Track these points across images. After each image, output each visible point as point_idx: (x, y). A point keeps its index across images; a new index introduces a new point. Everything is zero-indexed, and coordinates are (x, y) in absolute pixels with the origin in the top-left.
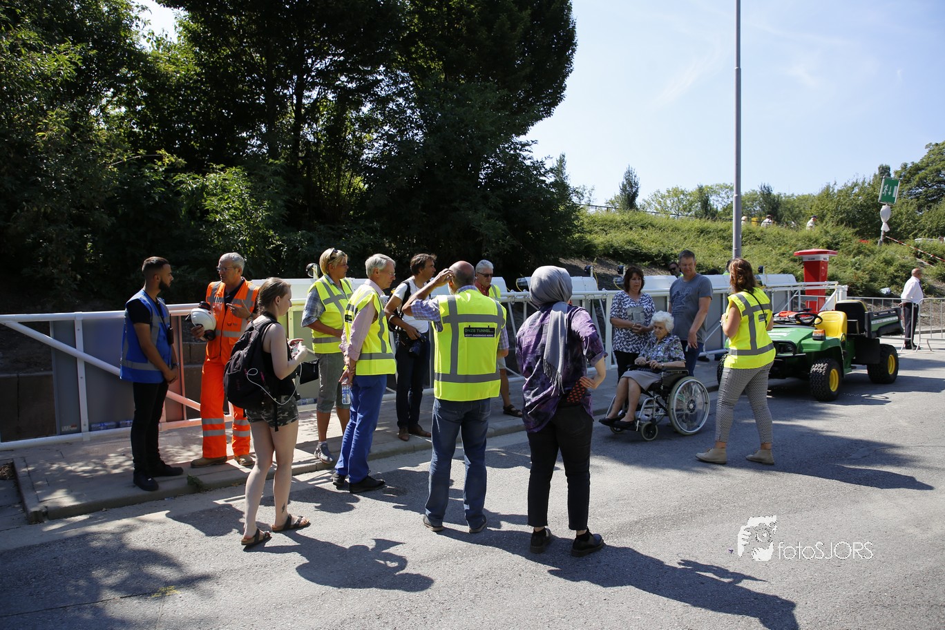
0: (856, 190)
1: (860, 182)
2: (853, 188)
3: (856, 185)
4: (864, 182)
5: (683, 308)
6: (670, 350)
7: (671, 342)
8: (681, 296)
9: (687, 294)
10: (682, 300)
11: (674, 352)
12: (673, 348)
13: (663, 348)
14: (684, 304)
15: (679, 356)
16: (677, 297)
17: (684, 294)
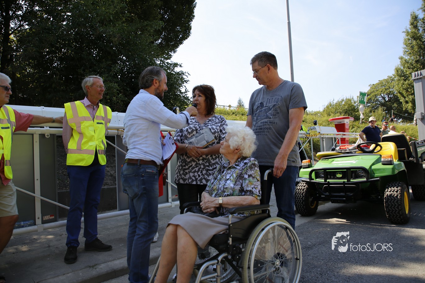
5: (270, 123)
6: (242, 178)
7: (246, 166)
8: (267, 108)
9: (274, 106)
10: (268, 114)
11: (247, 181)
12: (246, 175)
13: (235, 175)
14: (270, 118)
15: (253, 188)
16: (260, 110)
17: (271, 105)
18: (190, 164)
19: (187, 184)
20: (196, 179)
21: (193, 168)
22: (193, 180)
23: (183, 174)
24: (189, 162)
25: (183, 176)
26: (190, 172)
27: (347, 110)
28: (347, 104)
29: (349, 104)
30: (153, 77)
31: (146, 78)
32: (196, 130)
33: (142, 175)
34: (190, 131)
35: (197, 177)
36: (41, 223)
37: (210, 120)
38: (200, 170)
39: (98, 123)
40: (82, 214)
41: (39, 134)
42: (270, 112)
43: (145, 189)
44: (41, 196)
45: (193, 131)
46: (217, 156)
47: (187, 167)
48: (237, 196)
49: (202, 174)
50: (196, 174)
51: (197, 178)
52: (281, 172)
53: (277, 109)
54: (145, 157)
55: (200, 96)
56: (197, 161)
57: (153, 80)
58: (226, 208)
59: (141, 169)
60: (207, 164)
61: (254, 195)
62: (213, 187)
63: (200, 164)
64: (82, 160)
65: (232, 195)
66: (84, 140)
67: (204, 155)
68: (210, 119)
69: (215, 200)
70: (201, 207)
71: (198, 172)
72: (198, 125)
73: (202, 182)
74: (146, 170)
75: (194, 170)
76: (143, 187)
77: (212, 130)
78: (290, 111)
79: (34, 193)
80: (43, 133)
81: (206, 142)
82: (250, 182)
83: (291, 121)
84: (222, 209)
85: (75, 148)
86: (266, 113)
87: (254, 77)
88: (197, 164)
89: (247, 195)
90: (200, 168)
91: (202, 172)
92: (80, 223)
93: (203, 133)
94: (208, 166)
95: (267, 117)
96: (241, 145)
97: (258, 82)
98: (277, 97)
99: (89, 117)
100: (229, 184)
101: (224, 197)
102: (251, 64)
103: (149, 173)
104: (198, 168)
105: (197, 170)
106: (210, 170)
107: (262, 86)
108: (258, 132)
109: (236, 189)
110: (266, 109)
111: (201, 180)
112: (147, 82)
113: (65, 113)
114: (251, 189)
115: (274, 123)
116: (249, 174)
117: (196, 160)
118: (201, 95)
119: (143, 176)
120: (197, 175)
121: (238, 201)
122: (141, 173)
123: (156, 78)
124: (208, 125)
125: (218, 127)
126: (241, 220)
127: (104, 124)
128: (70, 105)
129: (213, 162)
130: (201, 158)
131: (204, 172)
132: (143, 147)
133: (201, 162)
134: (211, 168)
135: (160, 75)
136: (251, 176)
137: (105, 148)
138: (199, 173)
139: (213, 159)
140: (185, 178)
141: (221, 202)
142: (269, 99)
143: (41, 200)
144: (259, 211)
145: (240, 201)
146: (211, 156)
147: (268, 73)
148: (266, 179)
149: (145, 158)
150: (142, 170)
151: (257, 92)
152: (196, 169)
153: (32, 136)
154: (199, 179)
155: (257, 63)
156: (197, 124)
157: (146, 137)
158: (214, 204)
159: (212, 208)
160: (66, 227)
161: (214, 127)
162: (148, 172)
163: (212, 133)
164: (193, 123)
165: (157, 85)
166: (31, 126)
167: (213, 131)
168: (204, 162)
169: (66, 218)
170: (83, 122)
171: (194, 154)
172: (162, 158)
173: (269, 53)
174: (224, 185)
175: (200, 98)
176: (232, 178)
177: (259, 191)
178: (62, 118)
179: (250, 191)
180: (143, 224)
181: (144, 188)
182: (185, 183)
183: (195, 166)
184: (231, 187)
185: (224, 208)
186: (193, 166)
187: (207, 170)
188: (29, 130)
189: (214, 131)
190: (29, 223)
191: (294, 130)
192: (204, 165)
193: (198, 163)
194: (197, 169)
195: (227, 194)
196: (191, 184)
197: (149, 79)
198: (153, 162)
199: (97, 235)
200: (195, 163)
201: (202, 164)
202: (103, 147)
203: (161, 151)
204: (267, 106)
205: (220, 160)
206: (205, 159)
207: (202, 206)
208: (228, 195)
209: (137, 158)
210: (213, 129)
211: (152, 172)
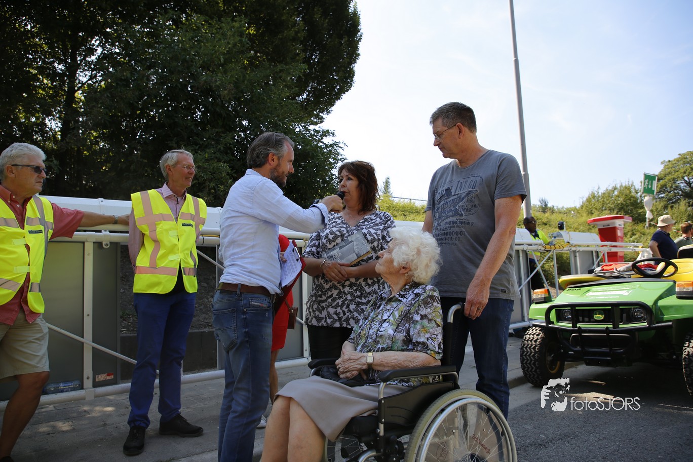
0: (616, 193)
1: (618, 186)
2: (614, 191)
3: (615, 188)
4: (621, 186)
5: (461, 223)
6: (410, 321)
7: (417, 299)
8: (456, 197)
9: (469, 193)
10: (457, 207)
11: (418, 327)
12: (418, 315)
13: (397, 314)
14: (462, 215)
15: (428, 339)
16: (446, 200)
17: (463, 192)
18: (330, 293)
19: (323, 327)
20: (340, 319)
21: (334, 300)
22: (334, 321)
23: (318, 309)
24: (328, 289)
25: (317, 313)
26: (328, 307)
27: (622, 204)
28: (622, 195)
29: (626, 195)
30: (269, 150)
31: (257, 151)
32: (342, 235)
33: (243, 310)
34: (331, 237)
35: (342, 315)
36: (91, 386)
37: (366, 220)
38: (346, 302)
39: (183, 225)
40: (156, 372)
41: (94, 242)
42: (461, 204)
43: (247, 334)
44: (93, 342)
45: (336, 237)
46: (376, 280)
47: (324, 298)
48: (400, 351)
49: (350, 311)
50: (339, 309)
51: (340, 316)
52: (478, 309)
53: (473, 199)
54: (250, 280)
55: (349, 179)
56: (341, 287)
57: (267, 155)
58: (378, 371)
59: (241, 300)
60: (358, 293)
61: (429, 352)
62: (360, 333)
63: (345, 293)
64: (157, 284)
65: (391, 350)
66: (161, 252)
67: (352, 277)
68: (366, 217)
69: (360, 358)
70: (337, 367)
71: (342, 306)
72: (346, 228)
73: (349, 324)
74: (250, 302)
75: (335, 303)
76: (244, 330)
77: (368, 236)
78: (497, 202)
79: (83, 338)
80: (99, 240)
81: (355, 255)
82: (423, 327)
83: (499, 220)
84: (373, 372)
85: (147, 265)
86: (455, 206)
87: (435, 145)
88: (340, 292)
89: (417, 351)
90: (346, 299)
91: (348, 307)
92: (153, 388)
93: (352, 241)
94: (360, 297)
95: (457, 213)
96: (412, 261)
97: (442, 153)
98: (474, 179)
99: (170, 214)
100: (386, 330)
101: (377, 351)
102: (430, 122)
103: (256, 307)
104: (342, 300)
105: (340, 304)
106: (363, 304)
107: (449, 161)
108: (442, 239)
109: (398, 339)
110: (454, 199)
111: (347, 320)
112: (258, 157)
113: (133, 208)
114: (426, 340)
115: (469, 223)
116: (423, 313)
117: (338, 285)
118: (350, 176)
119: (244, 313)
120: (341, 311)
121: (400, 362)
122: (241, 308)
123: (273, 151)
124: (363, 228)
125: (379, 232)
126: (404, 392)
127: (194, 226)
128: (140, 195)
129: (368, 290)
130: (347, 283)
131: (352, 307)
132: (246, 263)
133: (347, 289)
134: (364, 301)
135: (281, 147)
136: (425, 318)
137: (195, 265)
138: (344, 308)
139: (368, 285)
140: (320, 316)
141: (370, 360)
142: (461, 183)
143: (93, 348)
144: (437, 377)
145: (404, 361)
146: (365, 280)
147: (459, 138)
148: (452, 322)
149: (250, 282)
150: (243, 302)
151: (441, 171)
152: (338, 301)
153: (82, 245)
154: (344, 318)
155: (440, 122)
156: (345, 226)
157: (253, 246)
158: (359, 364)
159: (356, 370)
160: (129, 394)
161: (372, 231)
162: (253, 306)
163: (368, 240)
164: (339, 224)
165: (274, 164)
166: (79, 228)
167: (369, 238)
168: (352, 290)
169: (131, 381)
170: (159, 222)
171: (335, 276)
172: (280, 284)
173: (461, 104)
174: (377, 331)
175: (349, 183)
176: (391, 318)
177: (439, 345)
178: (128, 217)
179: (424, 344)
180: (243, 393)
181: (245, 332)
182: (320, 325)
183: (337, 297)
184: (390, 335)
185: (375, 371)
186: (334, 296)
187: (358, 304)
188: (77, 235)
189: (372, 237)
190: (72, 385)
191: (502, 235)
192: (352, 294)
193: (342, 291)
194: (340, 301)
195: (381, 346)
196: (332, 327)
197: (262, 153)
198: (263, 290)
199: (180, 408)
200: (338, 291)
201: (349, 293)
202: (193, 264)
203: (280, 271)
204: (456, 193)
205: (381, 288)
206: (355, 285)
207: (340, 366)
208: (383, 349)
209: (236, 282)
210: (370, 234)
211: (260, 306)
